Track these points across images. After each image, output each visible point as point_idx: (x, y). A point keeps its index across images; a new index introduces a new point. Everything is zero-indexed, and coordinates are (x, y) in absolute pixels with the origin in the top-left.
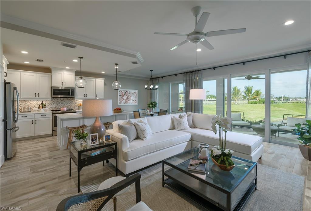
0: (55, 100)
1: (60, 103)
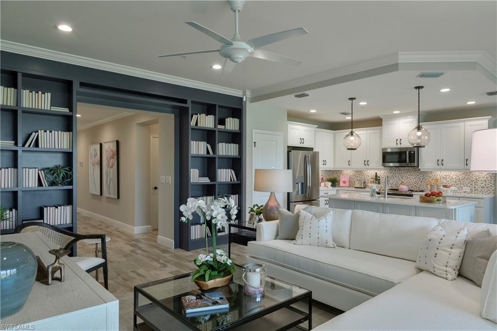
0: (395, 170)
1: (403, 176)
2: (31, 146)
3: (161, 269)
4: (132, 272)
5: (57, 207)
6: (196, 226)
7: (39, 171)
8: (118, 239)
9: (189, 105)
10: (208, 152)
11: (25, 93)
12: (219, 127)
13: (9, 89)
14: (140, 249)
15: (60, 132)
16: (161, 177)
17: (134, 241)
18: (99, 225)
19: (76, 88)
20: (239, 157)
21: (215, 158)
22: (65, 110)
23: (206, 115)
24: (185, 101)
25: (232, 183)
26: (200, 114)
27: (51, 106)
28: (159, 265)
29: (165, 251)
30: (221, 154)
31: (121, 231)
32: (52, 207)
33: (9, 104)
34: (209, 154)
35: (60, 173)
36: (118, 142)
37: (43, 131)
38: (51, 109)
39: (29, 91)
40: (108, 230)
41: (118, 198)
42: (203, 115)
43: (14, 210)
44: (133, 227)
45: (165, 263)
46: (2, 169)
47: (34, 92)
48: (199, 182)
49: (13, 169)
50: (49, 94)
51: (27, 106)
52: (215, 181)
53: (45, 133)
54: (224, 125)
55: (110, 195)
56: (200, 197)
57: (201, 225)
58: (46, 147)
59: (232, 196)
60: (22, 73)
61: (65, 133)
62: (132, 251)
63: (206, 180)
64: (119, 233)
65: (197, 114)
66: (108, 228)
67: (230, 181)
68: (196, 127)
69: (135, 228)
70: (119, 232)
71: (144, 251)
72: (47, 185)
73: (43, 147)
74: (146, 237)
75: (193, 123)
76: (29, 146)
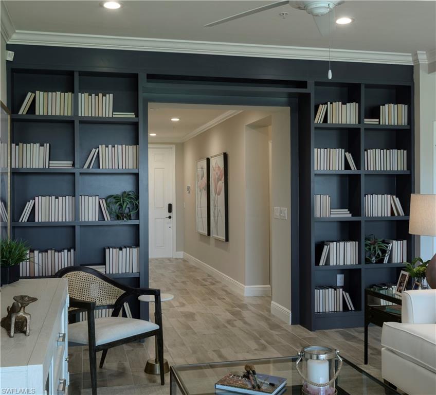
2: (91, 167)
3: (256, 352)
4: (214, 351)
5: (121, 249)
6: (327, 290)
7: (100, 200)
8: (218, 302)
9: (311, 89)
10: (347, 166)
11: (83, 97)
12: (368, 121)
13: (66, 94)
14: (242, 319)
15: (124, 146)
16: (275, 208)
17: (239, 306)
18: (204, 280)
19: (143, 82)
20: (408, 173)
21: (360, 175)
22: (130, 115)
23: (343, 104)
24: (303, 84)
25: (393, 218)
26: (331, 103)
27: (113, 111)
28: (256, 347)
29: (275, 326)
30: (371, 168)
31: (228, 290)
32: (115, 248)
33: (66, 114)
34: (350, 169)
35: (123, 202)
36: (226, 156)
37: (104, 146)
38: (114, 116)
39: (88, 94)
40: (212, 287)
41: (227, 240)
42: (338, 104)
43: (72, 251)
44: (243, 286)
45: (266, 344)
46: (59, 197)
47: (93, 95)
48: (332, 216)
49: (71, 197)
50: (111, 95)
51: (86, 115)
52: (360, 216)
53: (107, 148)
54: (378, 117)
55: (218, 235)
56: (333, 242)
57: (335, 290)
58: (107, 167)
59: (394, 242)
60: (79, 72)
61: (131, 147)
62: (229, 322)
63: (345, 214)
64: (224, 293)
65: (327, 104)
66: (213, 284)
67: (389, 215)
68: (325, 125)
69: (246, 287)
70: (226, 291)
71: (245, 323)
72: (109, 219)
73: (104, 167)
74: (259, 302)
75: (319, 119)
76: (89, 167)
